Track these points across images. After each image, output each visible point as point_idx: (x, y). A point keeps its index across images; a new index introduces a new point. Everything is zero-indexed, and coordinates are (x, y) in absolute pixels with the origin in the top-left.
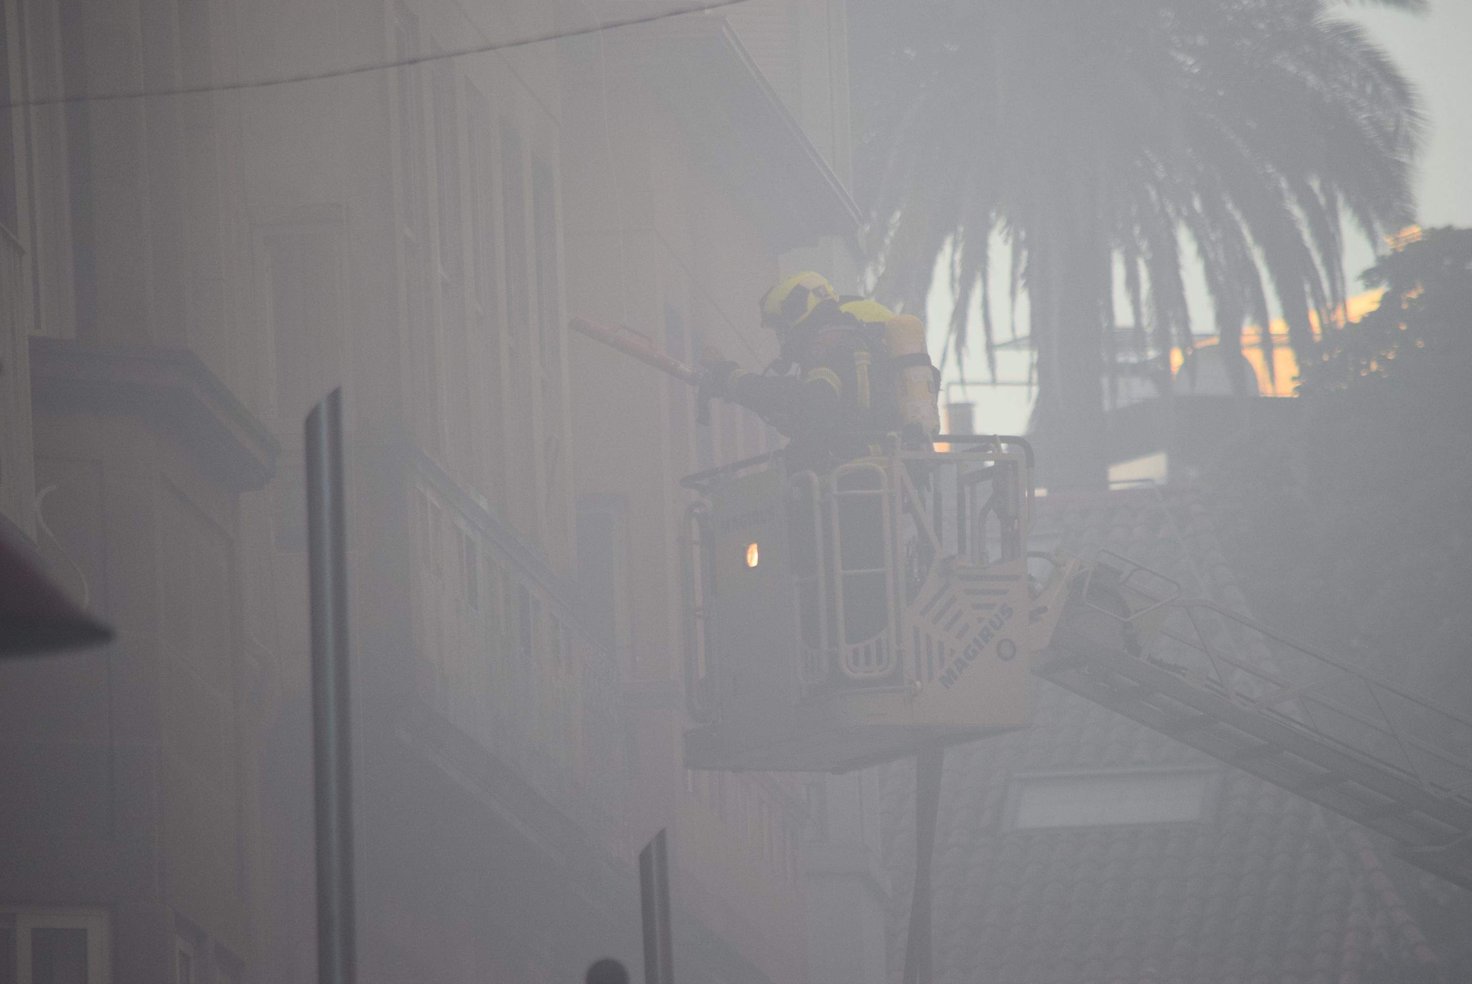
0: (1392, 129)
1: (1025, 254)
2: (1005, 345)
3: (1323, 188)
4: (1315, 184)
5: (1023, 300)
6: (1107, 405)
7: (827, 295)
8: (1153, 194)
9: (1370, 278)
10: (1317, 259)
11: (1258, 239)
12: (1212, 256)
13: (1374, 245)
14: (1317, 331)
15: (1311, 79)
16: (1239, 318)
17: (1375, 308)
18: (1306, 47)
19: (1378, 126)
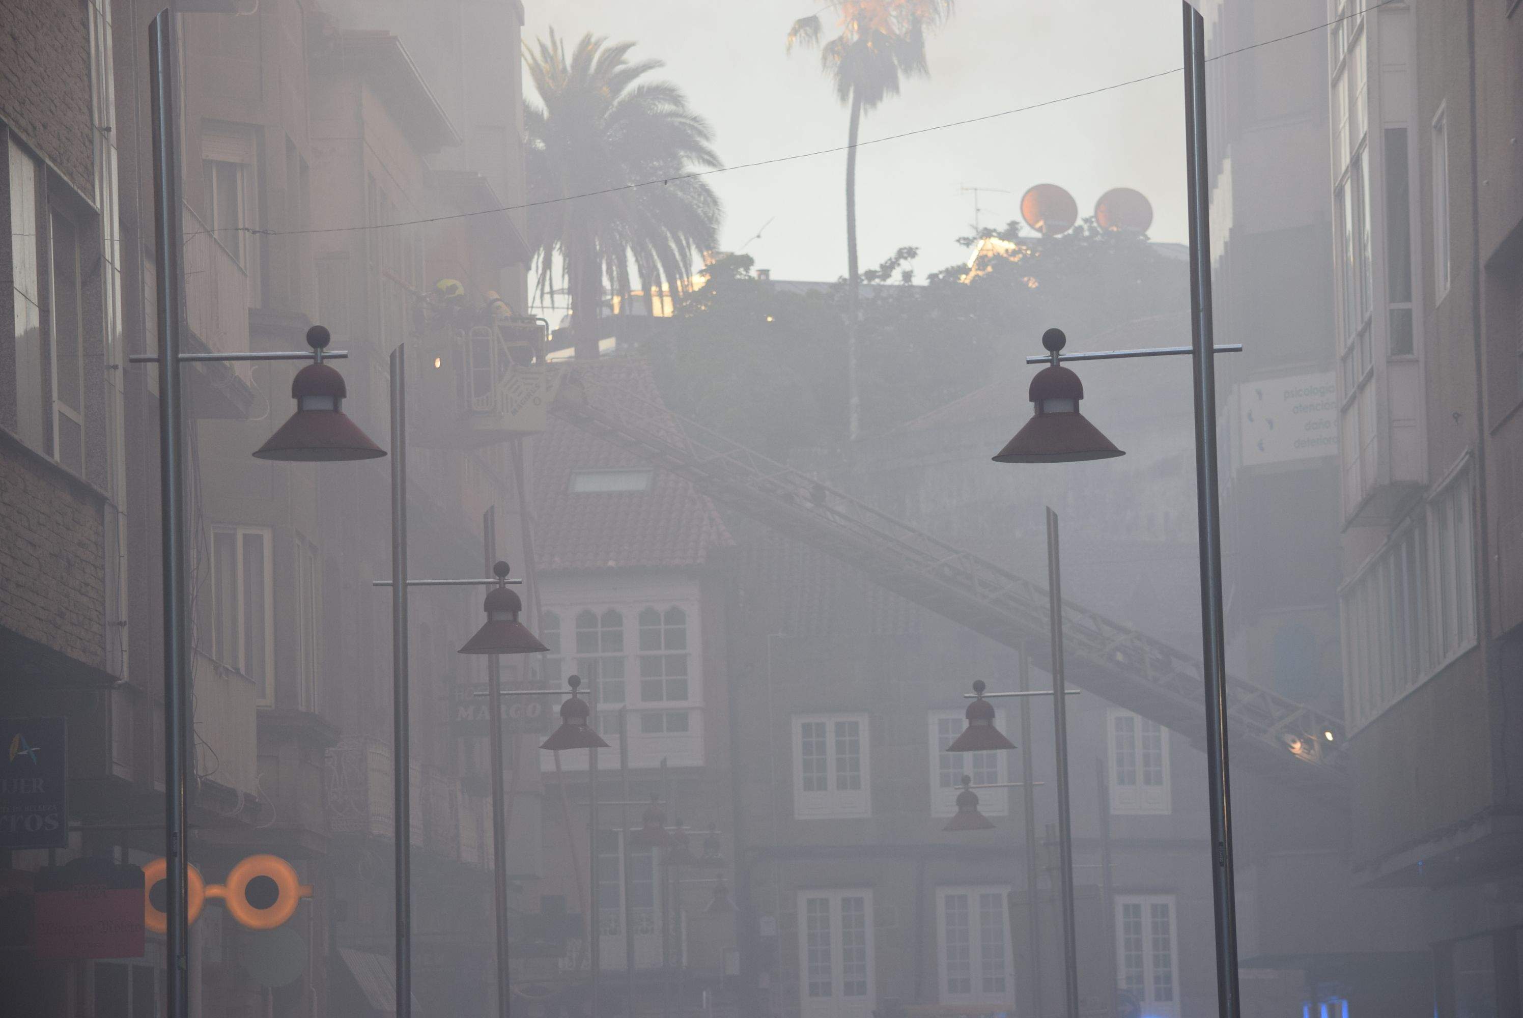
1: (567, 259)
2: (558, 292)
3: (684, 237)
4: (681, 235)
5: (566, 277)
8: (618, 236)
9: (701, 272)
10: (681, 265)
12: (641, 263)
13: (704, 260)
14: (681, 294)
15: (680, 194)
16: (651, 286)
17: (704, 285)
18: (678, 182)
19: (705, 213)
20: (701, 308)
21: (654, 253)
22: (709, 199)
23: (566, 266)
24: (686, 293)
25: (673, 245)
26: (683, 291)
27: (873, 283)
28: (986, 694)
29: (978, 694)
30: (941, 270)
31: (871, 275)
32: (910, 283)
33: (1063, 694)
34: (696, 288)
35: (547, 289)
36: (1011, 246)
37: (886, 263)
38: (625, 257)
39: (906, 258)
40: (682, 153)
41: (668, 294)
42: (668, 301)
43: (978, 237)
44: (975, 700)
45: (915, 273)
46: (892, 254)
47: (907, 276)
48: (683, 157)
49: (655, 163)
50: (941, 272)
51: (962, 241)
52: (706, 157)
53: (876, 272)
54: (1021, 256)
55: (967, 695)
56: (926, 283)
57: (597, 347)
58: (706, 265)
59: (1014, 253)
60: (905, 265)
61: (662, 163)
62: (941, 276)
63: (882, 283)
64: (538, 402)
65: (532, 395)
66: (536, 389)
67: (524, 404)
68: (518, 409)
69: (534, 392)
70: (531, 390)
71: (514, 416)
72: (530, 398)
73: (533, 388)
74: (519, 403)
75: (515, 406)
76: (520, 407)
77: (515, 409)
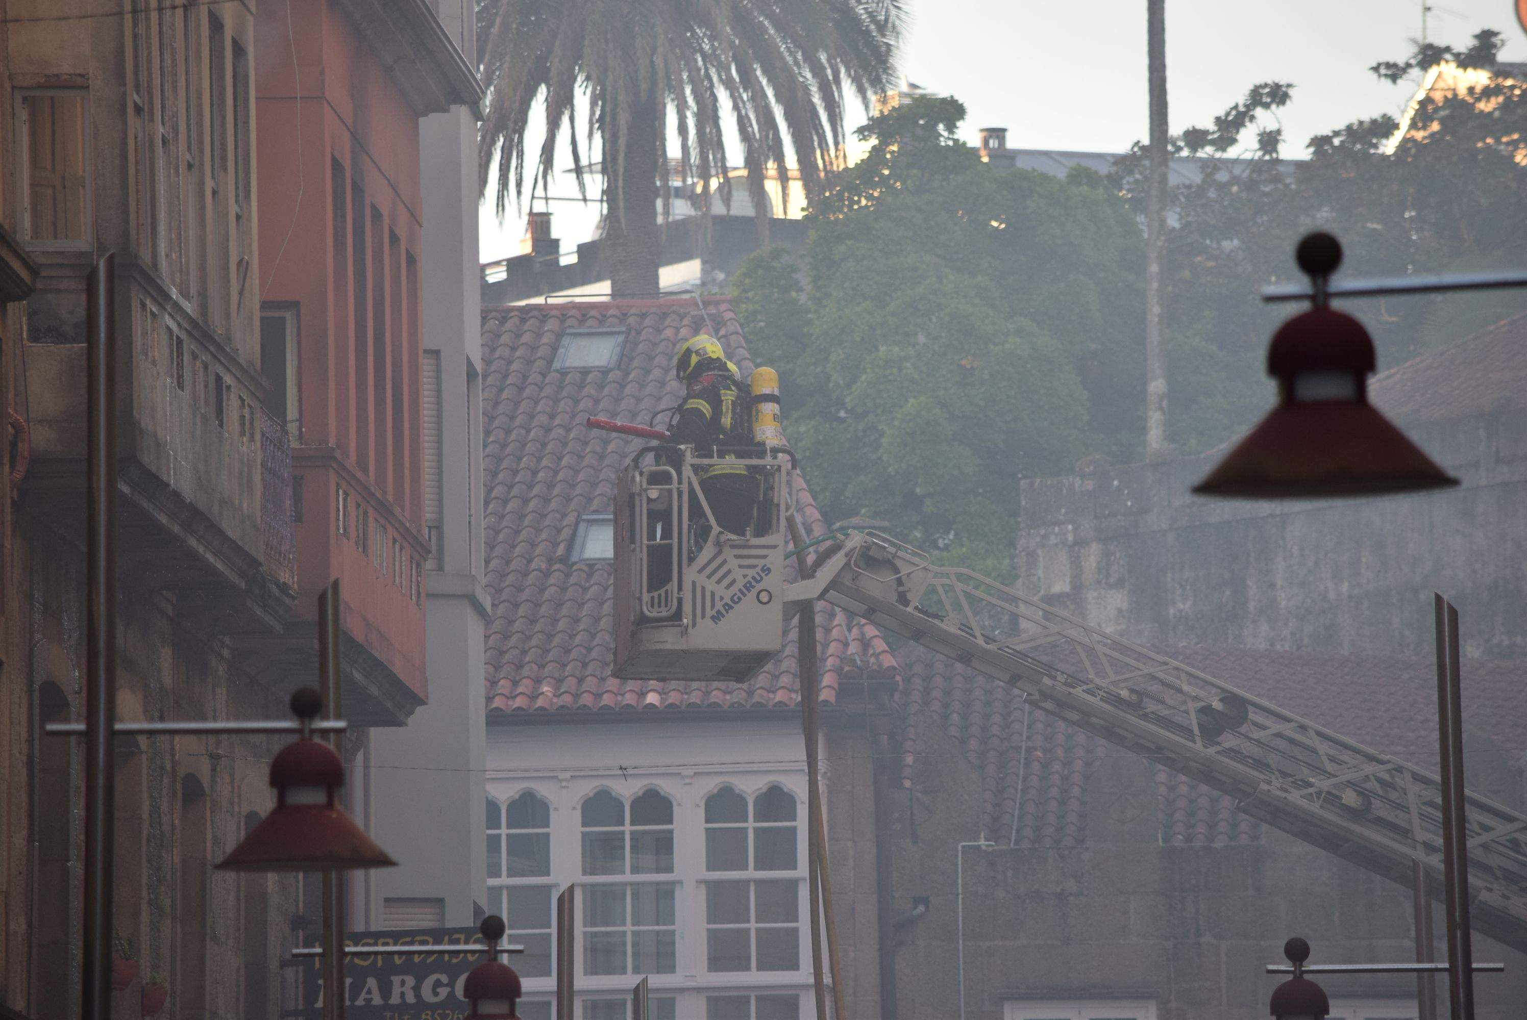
0: (883, 18)
1: (600, 104)
3: (829, 61)
4: (823, 57)
5: (598, 137)
6: (660, 220)
8: (700, 63)
9: (862, 132)
11: (778, 100)
12: (743, 111)
13: (867, 108)
14: (823, 174)
16: (764, 162)
17: (865, 157)
19: (872, 16)
21: (770, 93)
25: (808, 78)
26: (826, 170)
27: (1201, 154)
28: (1310, 966)
29: (1294, 966)
30: (1337, 128)
31: (1195, 138)
32: (1274, 155)
33: (1469, 971)
34: (851, 164)
36: (1480, 78)
37: (1228, 114)
38: (715, 99)
39: (1267, 106)
41: (798, 175)
42: (797, 189)
43: (1413, 62)
44: (1290, 977)
45: (1284, 136)
46: (1241, 98)
47: (1269, 140)
50: (1337, 133)
51: (1383, 71)
53: (1206, 132)
54: (1501, 99)
55: (1271, 967)
56: (1306, 155)
57: (656, 281)
58: (868, 117)
59: (1487, 93)
60: (1265, 119)
62: (1336, 142)
63: (1218, 155)
64: (764, 597)
65: (753, 587)
66: (763, 575)
67: (736, 603)
68: (724, 613)
69: (758, 582)
70: (753, 578)
71: (716, 623)
72: (749, 591)
73: (758, 573)
74: (727, 600)
75: (719, 606)
76: (728, 607)
77: (719, 612)
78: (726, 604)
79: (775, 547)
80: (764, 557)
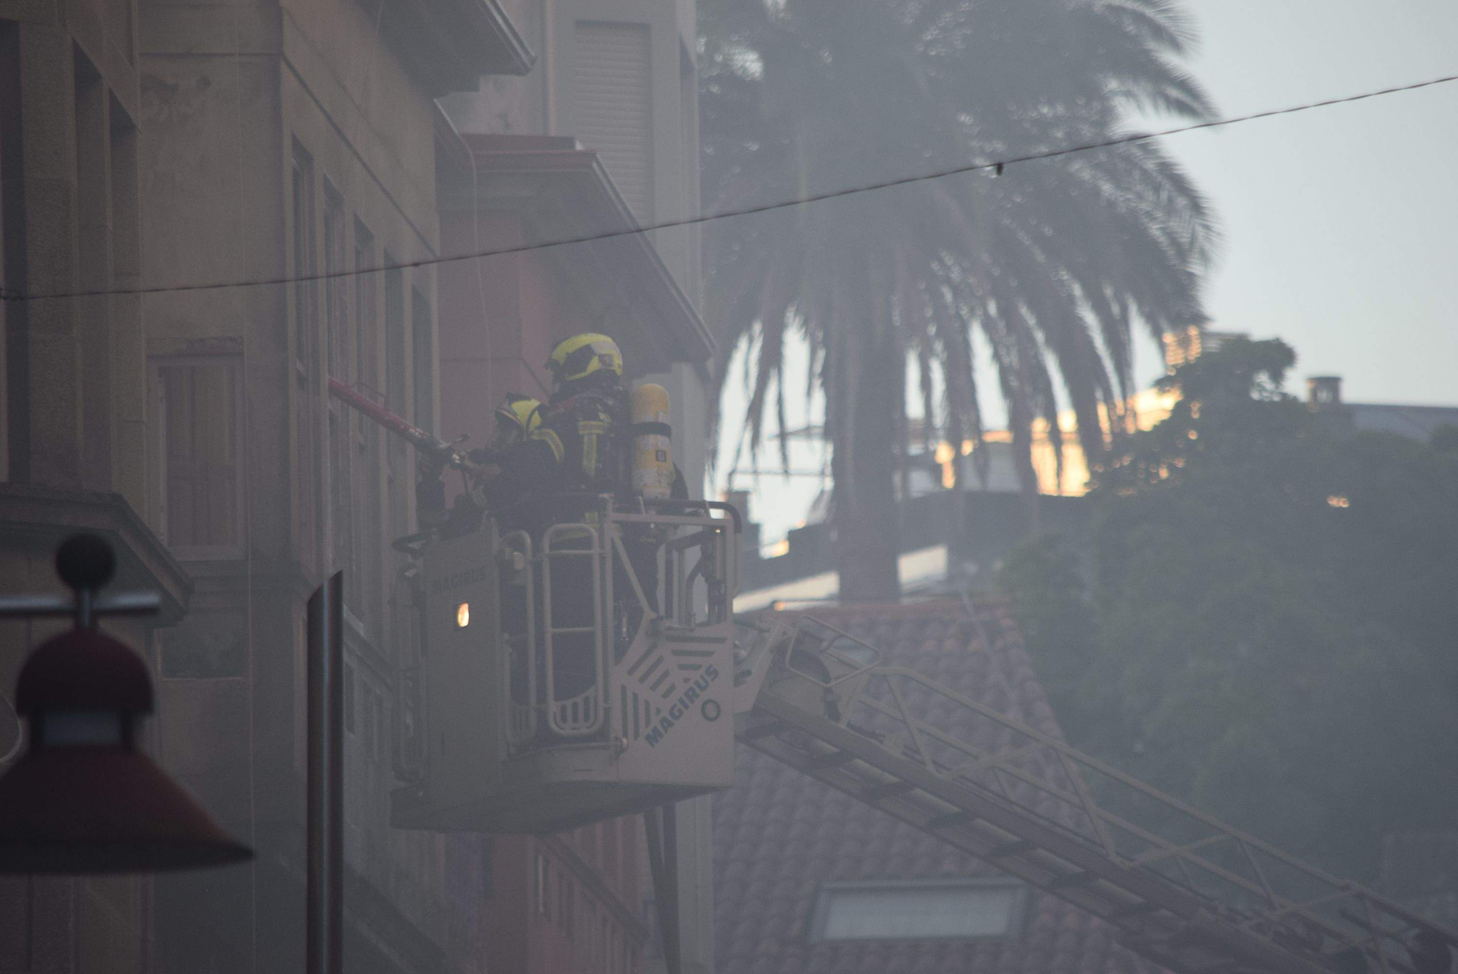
0: (1186, 241)
1: (821, 351)
2: (796, 433)
3: (1115, 293)
6: (898, 496)
7: (610, 365)
8: (948, 295)
9: (1160, 385)
10: (1109, 366)
12: (1006, 360)
13: (1167, 355)
14: (1107, 439)
15: (1107, 188)
16: (1031, 418)
17: (1166, 416)
18: (1102, 156)
19: (1166, 231)
20: (1157, 474)
21: (1040, 336)
22: (1181, 202)
23: (818, 368)
24: (1119, 434)
25: (1090, 318)
26: (1113, 432)
34: (1147, 423)
35: (769, 424)
38: (967, 346)
40: (1113, 84)
41: (1074, 436)
42: (1074, 455)
48: (1114, 93)
49: (1045, 110)
52: (1174, 93)
57: (893, 571)
58: (1166, 367)
61: (1060, 109)
64: (711, 711)
65: (697, 696)
66: (709, 679)
67: (677, 718)
68: (662, 731)
69: (702, 689)
70: (697, 683)
71: (653, 745)
72: (692, 702)
73: (702, 677)
74: (665, 713)
75: (655, 721)
76: (667, 724)
77: (655, 730)
78: (664, 719)
79: (722, 640)
80: (710, 654)
